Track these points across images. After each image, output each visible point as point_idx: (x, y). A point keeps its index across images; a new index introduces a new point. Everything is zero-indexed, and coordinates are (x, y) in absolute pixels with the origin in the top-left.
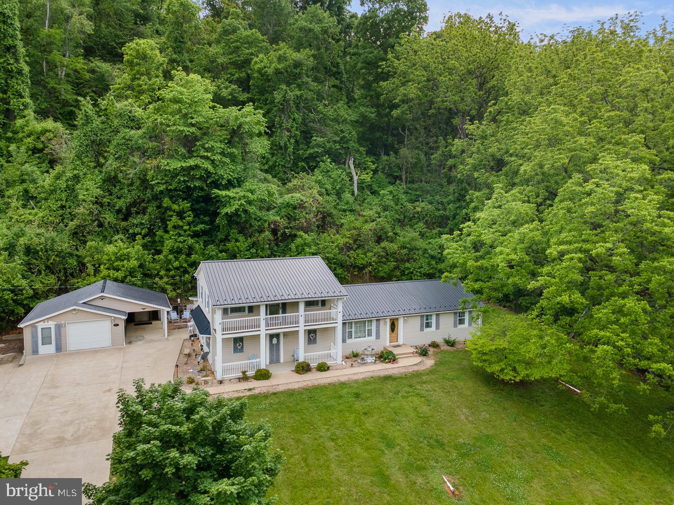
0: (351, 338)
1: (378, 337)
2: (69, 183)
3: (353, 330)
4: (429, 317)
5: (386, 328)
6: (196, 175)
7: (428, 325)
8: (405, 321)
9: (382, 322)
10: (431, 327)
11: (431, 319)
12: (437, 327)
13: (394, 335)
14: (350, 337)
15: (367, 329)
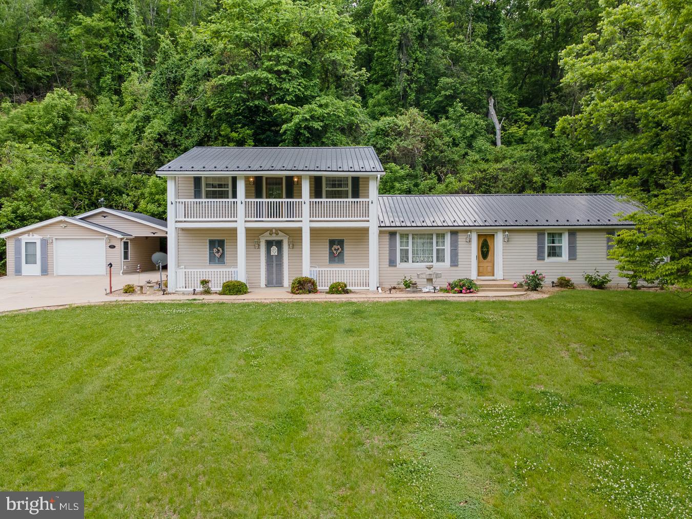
0: (407, 261)
1: (454, 262)
2: (140, 124)
3: (410, 248)
4: (556, 239)
5: (470, 249)
6: (257, 90)
7: (554, 252)
8: (507, 241)
9: (461, 238)
10: (560, 255)
11: (560, 241)
12: (573, 255)
13: (486, 263)
14: (405, 259)
15: (435, 248)
